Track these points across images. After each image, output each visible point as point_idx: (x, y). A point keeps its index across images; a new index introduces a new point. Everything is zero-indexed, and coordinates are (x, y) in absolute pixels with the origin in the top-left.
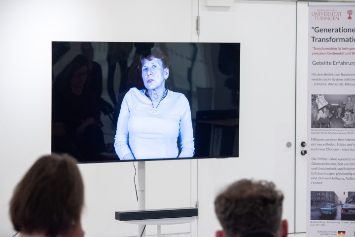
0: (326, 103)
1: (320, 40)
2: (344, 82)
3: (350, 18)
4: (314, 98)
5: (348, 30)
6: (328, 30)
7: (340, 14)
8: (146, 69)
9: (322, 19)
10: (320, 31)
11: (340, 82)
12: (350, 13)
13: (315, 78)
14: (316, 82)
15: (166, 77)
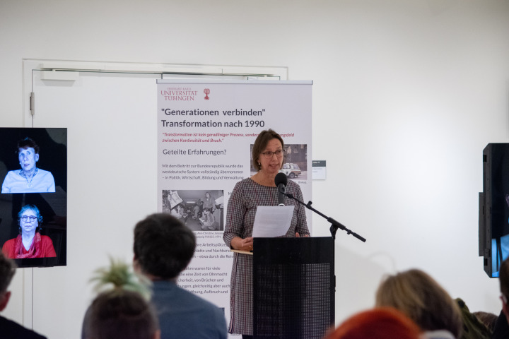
0: (180, 201)
1: (172, 125)
2: (201, 175)
3: (207, 98)
4: (166, 194)
5: (205, 113)
6: (182, 113)
7: (194, 93)
8: (23, 154)
9: (174, 99)
10: (172, 113)
11: (196, 175)
12: (207, 92)
13: (167, 171)
14: (168, 175)
15: (37, 160)
